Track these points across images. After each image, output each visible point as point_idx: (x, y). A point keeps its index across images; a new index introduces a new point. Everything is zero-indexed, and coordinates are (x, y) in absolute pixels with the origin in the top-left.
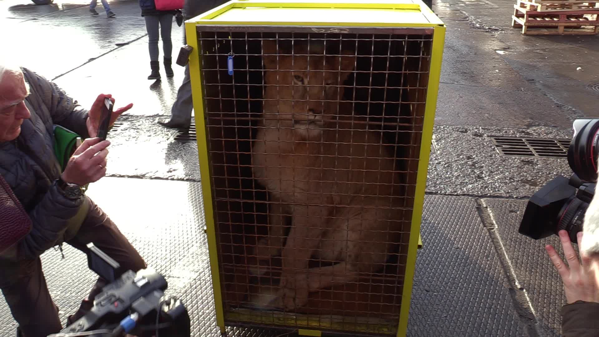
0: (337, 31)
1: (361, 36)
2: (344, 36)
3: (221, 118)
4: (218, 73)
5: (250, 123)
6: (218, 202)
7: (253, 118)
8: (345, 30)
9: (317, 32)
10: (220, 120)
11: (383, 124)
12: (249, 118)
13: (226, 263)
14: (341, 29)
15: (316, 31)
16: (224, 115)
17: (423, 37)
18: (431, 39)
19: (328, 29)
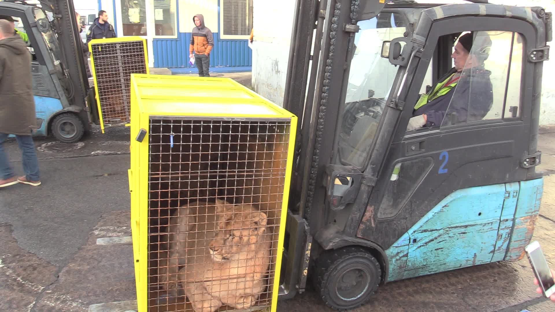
0: (238, 120)
3: (160, 176)
4: (161, 146)
5: (180, 178)
6: (150, 236)
7: (182, 175)
10: (158, 178)
11: (263, 174)
12: (180, 175)
13: (152, 284)
14: (241, 119)
15: (226, 120)
16: (162, 174)
17: (285, 123)
18: (290, 124)
19: (234, 119)
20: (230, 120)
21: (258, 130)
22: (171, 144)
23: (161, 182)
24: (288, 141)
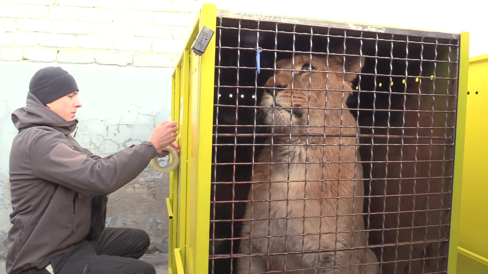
0: (374, 30)
1: (397, 37)
2: (381, 35)
3: (235, 134)
4: (238, 71)
8: (381, 29)
11: (417, 137)
14: (378, 28)
16: (239, 130)
17: (450, 42)
18: (457, 44)
19: (366, 27)
20: (360, 29)
21: (407, 52)
22: (257, 69)
23: (237, 146)
24: (456, 76)
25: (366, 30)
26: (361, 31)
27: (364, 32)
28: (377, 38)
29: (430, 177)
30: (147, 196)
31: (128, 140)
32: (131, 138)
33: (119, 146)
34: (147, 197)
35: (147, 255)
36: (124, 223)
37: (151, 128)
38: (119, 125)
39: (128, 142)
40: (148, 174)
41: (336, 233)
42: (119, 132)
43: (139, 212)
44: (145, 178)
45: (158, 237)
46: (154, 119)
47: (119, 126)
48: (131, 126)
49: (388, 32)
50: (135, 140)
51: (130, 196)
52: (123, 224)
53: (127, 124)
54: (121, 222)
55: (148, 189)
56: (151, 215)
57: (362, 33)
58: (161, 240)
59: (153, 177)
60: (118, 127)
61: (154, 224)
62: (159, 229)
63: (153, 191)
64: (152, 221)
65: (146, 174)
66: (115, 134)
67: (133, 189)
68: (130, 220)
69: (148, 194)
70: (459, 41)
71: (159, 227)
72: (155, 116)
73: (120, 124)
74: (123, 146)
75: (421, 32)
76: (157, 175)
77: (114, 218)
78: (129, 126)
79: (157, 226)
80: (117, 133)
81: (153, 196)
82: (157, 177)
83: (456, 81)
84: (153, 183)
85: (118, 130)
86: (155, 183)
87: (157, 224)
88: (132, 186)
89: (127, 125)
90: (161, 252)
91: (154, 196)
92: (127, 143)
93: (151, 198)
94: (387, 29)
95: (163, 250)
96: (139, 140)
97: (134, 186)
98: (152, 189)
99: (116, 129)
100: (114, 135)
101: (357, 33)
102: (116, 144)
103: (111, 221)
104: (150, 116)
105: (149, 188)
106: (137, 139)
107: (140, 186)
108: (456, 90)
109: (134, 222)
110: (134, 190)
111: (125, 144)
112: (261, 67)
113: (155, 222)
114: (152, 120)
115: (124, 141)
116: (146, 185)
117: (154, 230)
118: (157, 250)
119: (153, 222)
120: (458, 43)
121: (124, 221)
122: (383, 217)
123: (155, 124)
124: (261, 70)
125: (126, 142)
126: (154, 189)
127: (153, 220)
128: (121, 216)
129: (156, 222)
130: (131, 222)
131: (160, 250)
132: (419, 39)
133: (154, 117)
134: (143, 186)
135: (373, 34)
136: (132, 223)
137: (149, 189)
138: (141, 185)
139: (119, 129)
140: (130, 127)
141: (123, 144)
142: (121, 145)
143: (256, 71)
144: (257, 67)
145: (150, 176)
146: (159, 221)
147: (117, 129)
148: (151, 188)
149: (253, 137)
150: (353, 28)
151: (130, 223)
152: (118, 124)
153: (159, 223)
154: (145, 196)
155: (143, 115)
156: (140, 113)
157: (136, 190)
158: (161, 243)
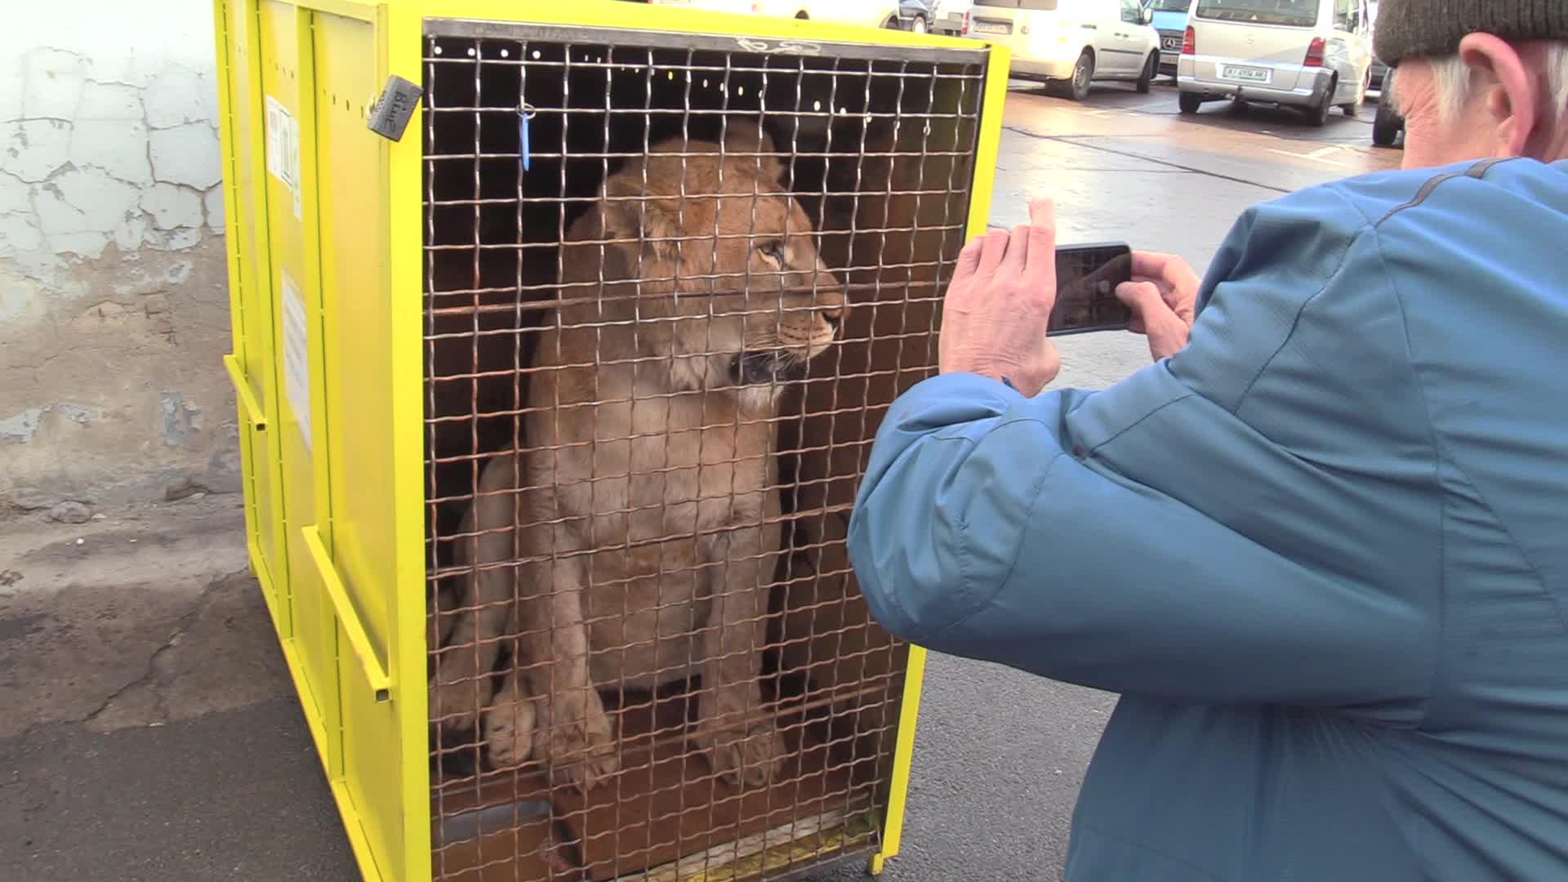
0: (793, 50)
1: (846, 64)
2: (811, 62)
3: (475, 308)
4: (477, 165)
6: (439, 580)
8: (812, 48)
9: (750, 50)
10: (469, 317)
11: (878, 287)
13: (451, 780)
14: (804, 45)
15: (748, 47)
16: (484, 299)
17: (964, 70)
18: (979, 74)
19: (776, 44)
20: (763, 49)
21: (868, 100)
22: (521, 158)
23: (480, 337)
24: (970, 149)
25: (776, 51)
26: (766, 54)
27: (772, 56)
28: (802, 68)
29: (900, 370)
30: (147, 337)
31: (62, 167)
32: (69, 162)
33: (33, 189)
34: (148, 340)
35: (170, 506)
36: (82, 420)
37: (136, 128)
38: (24, 120)
39: (63, 174)
40: (142, 272)
41: (698, 501)
42: (25, 143)
43: (127, 386)
44: (134, 285)
45: (197, 452)
46: (141, 100)
47: (23, 123)
48: (65, 124)
49: (825, 54)
50: (84, 167)
51: (92, 341)
52: (80, 426)
53: (51, 116)
54: (73, 418)
55: (148, 317)
56: (165, 391)
57: (767, 58)
58: (207, 460)
59: (159, 280)
60: (21, 128)
61: (178, 417)
62: (196, 430)
63: (165, 322)
64: (170, 408)
65: (133, 271)
66: (12, 149)
67: (99, 318)
68: (100, 411)
69: (149, 331)
70: (983, 67)
71: (195, 425)
72: (144, 89)
73: (26, 117)
74: (46, 189)
75: (901, 49)
76: (171, 271)
77: (47, 409)
78: (57, 122)
79: (189, 422)
80: (19, 147)
81: (167, 336)
82: (173, 280)
83: (971, 159)
84: (160, 297)
85: (22, 136)
86: (166, 297)
87: (190, 414)
88: (94, 309)
89: (52, 120)
90: (210, 492)
91: (170, 333)
92: (60, 178)
93: (160, 342)
94: (824, 45)
95: (214, 487)
96: (99, 168)
97: (100, 311)
98: (161, 316)
99: (14, 133)
100: (12, 153)
101: (755, 59)
102: (19, 183)
103: (40, 418)
104: (125, 88)
105: (149, 314)
106: (90, 164)
107: (120, 309)
108: (968, 180)
109: (115, 417)
110: (103, 321)
111: (53, 182)
112: (531, 151)
113: (180, 410)
114: (135, 100)
115: (48, 171)
116: (140, 304)
117: (182, 432)
118: (198, 488)
119: (175, 411)
120: (983, 71)
121: (82, 414)
122: (796, 459)
123: (145, 113)
124: (531, 159)
125: (54, 174)
126: (168, 315)
127: (175, 405)
128: (73, 401)
129: (185, 410)
130: (105, 415)
131: (205, 488)
132: (894, 66)
133: (142, 92)
134: (130, 308)
135: (791, 60)
136: (109, 419)
137: (151, 316)
138: (123, 305)
139: (24, 132)
140: (60, 127)
141: (45, 181)
142: (39, 186)
143: (520, 162)
144: (522, 153)
145: (150, 276)
146: (192, 407)
147: (16, 135)
148: (158, 313)
149: (514, 312)
150: (746, 46)
151: (100, 419)
152: (19, 117)
153: (193, 413)
154: (139, 337)
155: (99, 84)
156: (90, 80)
157: (109, 321)
158: (206, 467)
